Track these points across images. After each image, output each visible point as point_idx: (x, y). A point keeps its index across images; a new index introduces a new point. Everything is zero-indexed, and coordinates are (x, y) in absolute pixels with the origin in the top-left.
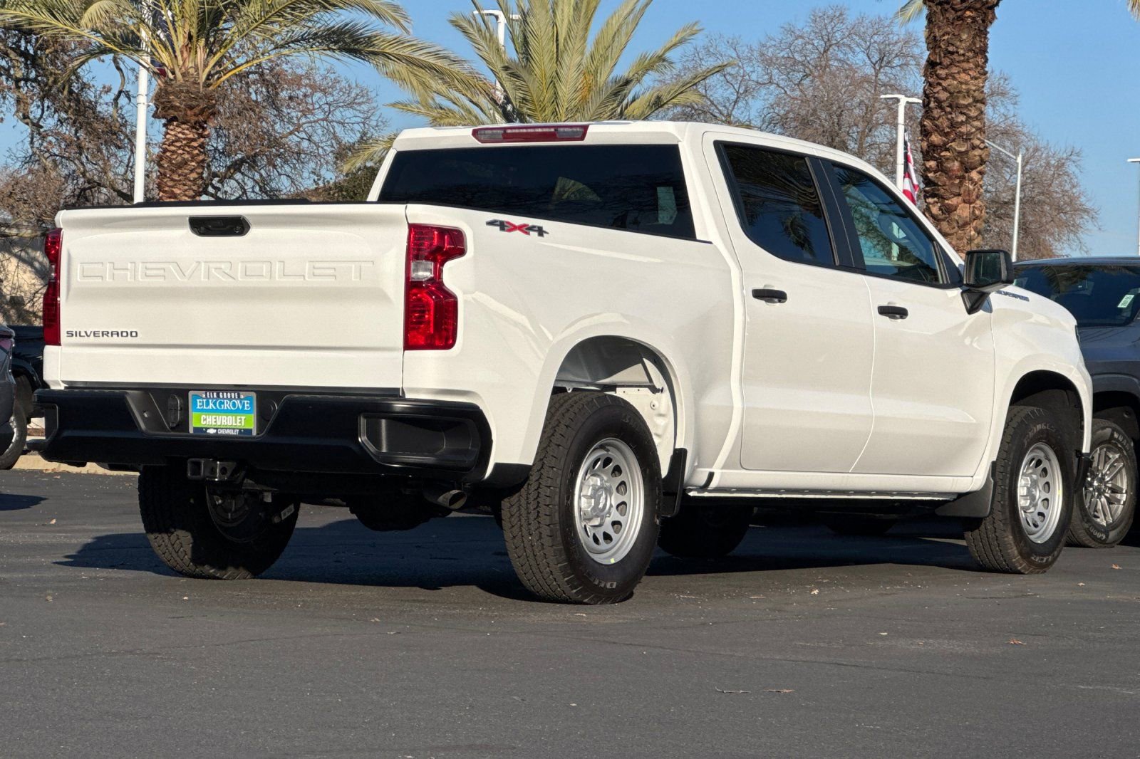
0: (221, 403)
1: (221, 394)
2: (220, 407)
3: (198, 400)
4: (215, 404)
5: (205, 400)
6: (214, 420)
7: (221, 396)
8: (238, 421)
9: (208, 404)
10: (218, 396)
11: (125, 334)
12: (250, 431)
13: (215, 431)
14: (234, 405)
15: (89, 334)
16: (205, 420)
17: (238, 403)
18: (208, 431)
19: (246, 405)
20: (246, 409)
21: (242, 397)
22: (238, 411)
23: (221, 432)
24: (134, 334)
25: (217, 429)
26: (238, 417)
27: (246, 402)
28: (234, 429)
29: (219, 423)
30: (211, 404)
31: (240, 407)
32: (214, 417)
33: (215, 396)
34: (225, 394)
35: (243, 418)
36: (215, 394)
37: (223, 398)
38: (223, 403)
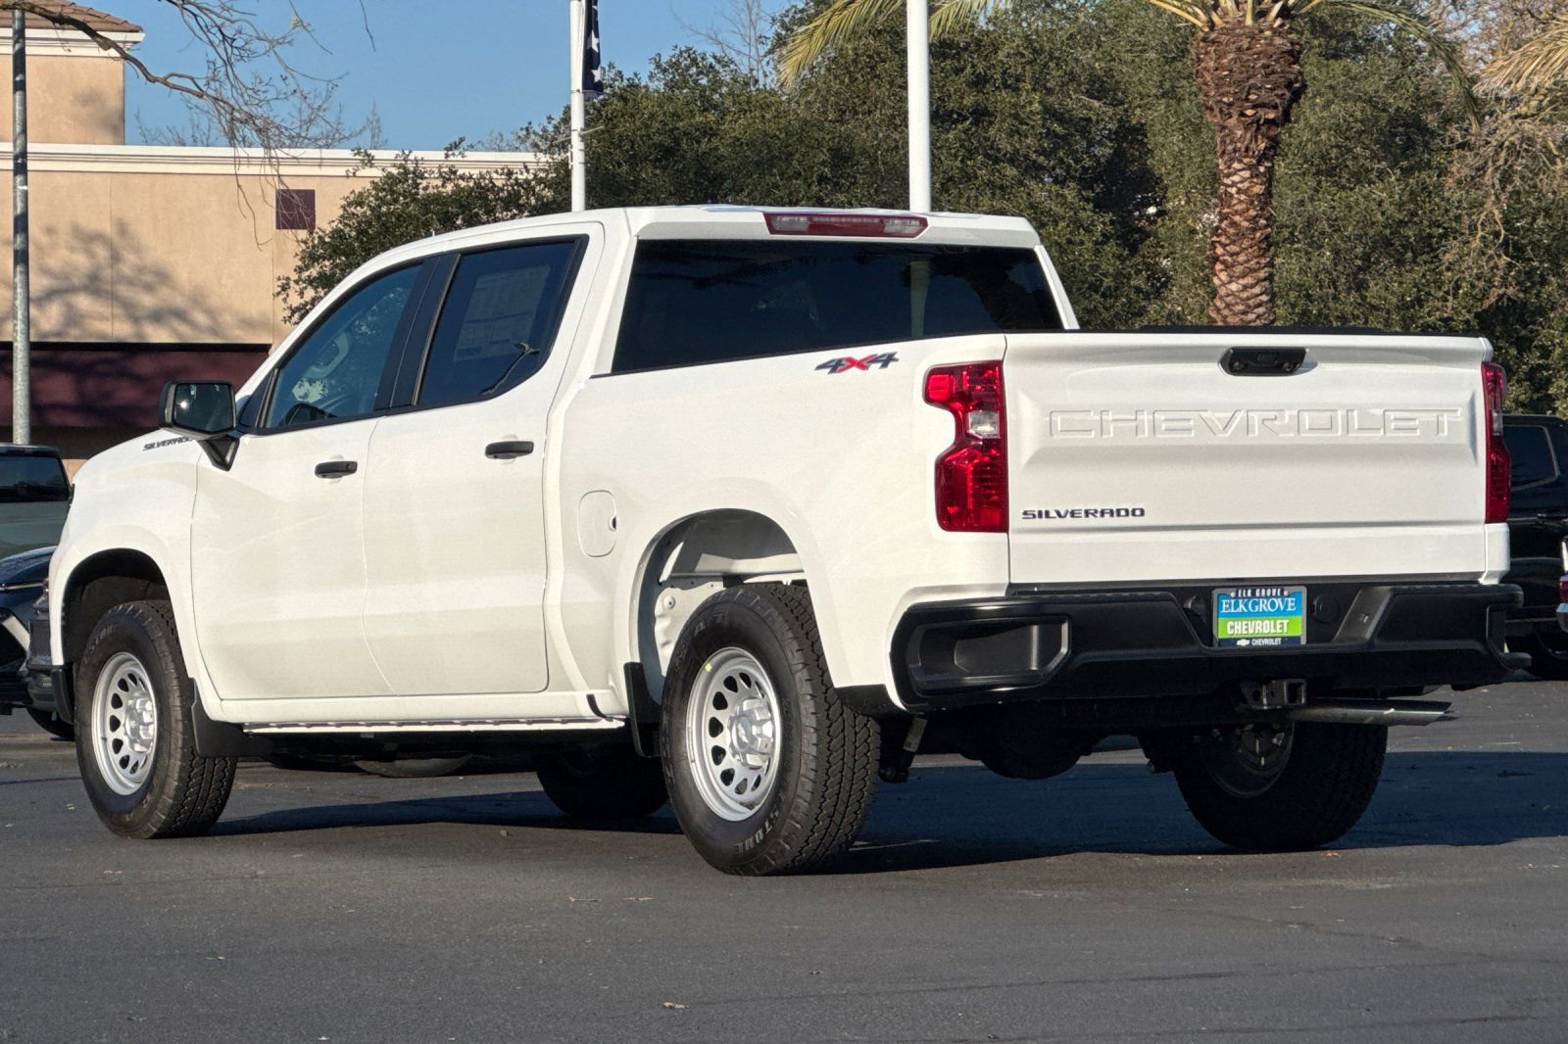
0: (1255, 604)
1: (1258, 591)
2: (1254, 608)
3: (1224, 601)
4: (1246, 605)
5: (1233, 601)
6: (1244, 627)
7: (1258, 594)
8: (1278, 626)
9: (1236, 606)
10: (1253, 594)
11: (1123, 513)
12: (1297, 639)
13: (1248, 642)
14: (1273, 605)
15: (1062, 513)
16: (1232, 627)
17: (1278, 602)
18: (1239, 643)
19: (1290, 604)
20: (1289, 609)
21: (1286, 593)
22: (1279, 613)
23: (1257, 643)
24: (1138, 512)
25: (1250, 639)
26: (1279, 622)
27: (1290, 599)
28: (1274, 638)
29: (1251, 631)
30: (1241, 606)
31: (1282, 608)
32: (1244, 623)
33: (1249, 594)
34: (1263, 591)
35: (1285, 622)
36: (1249, 592)
37: (1261, 597)
38: (1258, 604)
